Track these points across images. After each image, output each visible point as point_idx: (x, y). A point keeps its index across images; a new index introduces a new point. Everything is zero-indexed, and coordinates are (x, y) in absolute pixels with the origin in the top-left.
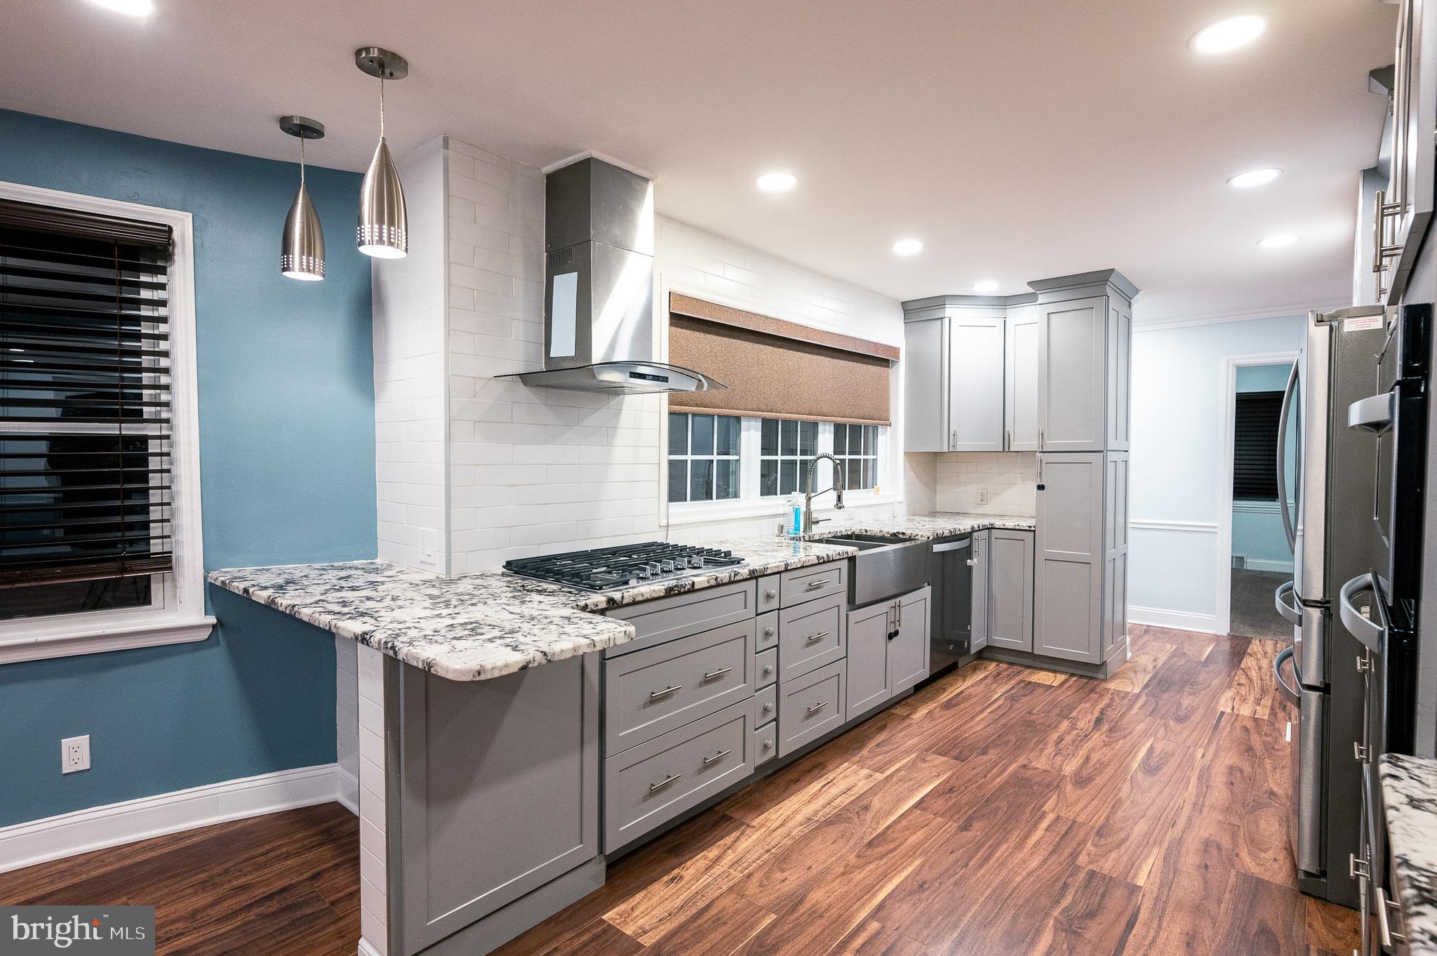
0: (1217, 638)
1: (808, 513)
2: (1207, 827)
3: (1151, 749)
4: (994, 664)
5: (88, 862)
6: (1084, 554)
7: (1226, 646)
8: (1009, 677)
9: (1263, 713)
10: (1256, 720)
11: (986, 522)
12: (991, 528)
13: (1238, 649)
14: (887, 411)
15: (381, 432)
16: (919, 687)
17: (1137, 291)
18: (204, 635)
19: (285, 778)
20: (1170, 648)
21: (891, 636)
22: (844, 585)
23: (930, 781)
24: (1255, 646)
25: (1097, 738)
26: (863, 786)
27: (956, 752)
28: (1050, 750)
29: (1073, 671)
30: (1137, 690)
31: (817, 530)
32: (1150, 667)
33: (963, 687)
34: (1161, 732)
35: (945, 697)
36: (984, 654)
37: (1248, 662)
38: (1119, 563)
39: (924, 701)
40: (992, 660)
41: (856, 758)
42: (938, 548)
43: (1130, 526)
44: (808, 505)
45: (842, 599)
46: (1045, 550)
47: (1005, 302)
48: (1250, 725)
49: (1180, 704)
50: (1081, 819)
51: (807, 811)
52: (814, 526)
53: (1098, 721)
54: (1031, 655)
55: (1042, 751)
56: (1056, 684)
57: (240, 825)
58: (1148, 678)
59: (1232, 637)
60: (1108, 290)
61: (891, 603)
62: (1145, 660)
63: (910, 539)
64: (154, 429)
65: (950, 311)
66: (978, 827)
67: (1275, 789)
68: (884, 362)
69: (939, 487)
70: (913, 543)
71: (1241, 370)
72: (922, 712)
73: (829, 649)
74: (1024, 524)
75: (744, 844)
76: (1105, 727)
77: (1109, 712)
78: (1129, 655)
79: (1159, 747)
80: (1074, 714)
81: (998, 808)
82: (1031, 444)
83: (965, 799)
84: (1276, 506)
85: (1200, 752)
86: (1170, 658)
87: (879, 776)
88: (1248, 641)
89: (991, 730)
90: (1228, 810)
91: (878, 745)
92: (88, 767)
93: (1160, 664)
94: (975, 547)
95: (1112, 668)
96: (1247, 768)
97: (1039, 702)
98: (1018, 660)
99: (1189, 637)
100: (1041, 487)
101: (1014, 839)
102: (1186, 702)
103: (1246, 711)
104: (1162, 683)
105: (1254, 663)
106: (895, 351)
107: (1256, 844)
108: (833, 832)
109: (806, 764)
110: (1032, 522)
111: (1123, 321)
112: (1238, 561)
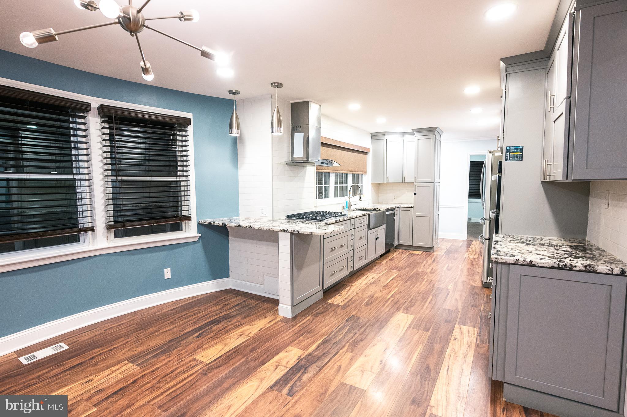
0: (463, 241)
1: (350, 203)
2: (463, 278)
3: (448, 266)
4: (400, 250)
5: (175, 303)
6: (428, 214)
7: (466, 243)
8: (406, 253)
9: (476, 257)
10: (474, 259)
11: (398, 205)
12: (399, 207)
13: (469, 244)
14: (366, 169)
15: (240, 179)
16: (381, 256)
17: (443, 132)
18: (196, 239)
19: (217, 282)
20: (450, 244)
21: (377, 239)
22: (367, 223)
23: (394, 275)
24: (474, 242)
25: (434, 264)
26: (376, 277)
27: (398, 269)
28: (422, 267)
29: (424, 250)
30: (443, 254)
31: (352, 208)
32: (445, 248)
33: (394, 256)
34: (450, 262)
35: (390, 258)
36: (397, 247)
37: (472, 246)
38: (437, 217)
39: (384, 259)
40: (400, 249)
41: (372, 272)
42: (387, 213)
43: (440, 206)
44: (349, 200)
45: (366, 227)
46: (417, 213)
47: (404, 134)
48: (473, 260)
49: (454, 257)
50: (434, 279)
51: (365, 282)
52: (351, 207)
53: (433, 261)
54: (412, 246)
55: (420, 268)
56: (420, 253)
57: (208, 294)
58: (445, 251)
59: (467, 240)
60: (436, 133)
61: (377, 229)
62: (443, 247)
63: (380, 210)
64: (182, 178)
65: (387, 137)
66: (409, 283)
67: (479, 271)
68: (365, 153)
69: (380, 195)
70: (381, 211)
71: (471, 156)
72: (384, 262)
73: (364, 241)
74: (410, 206)
75: (353, 289)
76: (436, 262)
77: (436, 259)
78: (439, 246)
79: (450, 265)
80: (427, 260)
81: (413, 279)
82: (413, 180)
83: (404, 278)
84: (480, 200)
85: (460, 266)
86: (450, 246)
87: (380, 275)
88: (472, 241)
89: (405, 264)
90: (468, 275)
91: (376, 269)
92: (170, 277)
93: (448, 247)
94: (396, 213)
95: (435, 249)
96: (472, 268)
97: (416, 258)
98: (408, 248)
99: (455, 241)
100: (415, 194)
101: (418, 284)
102: (456, 256)
103: (472, 257)
104: (449, 252)
105: (474, 246)
106: (369, 149)
107: (474, 281)
108: (374, 285)
109: (359, 274)
110: (413, 205)
111: (439, 142)
112: (469, 219)
